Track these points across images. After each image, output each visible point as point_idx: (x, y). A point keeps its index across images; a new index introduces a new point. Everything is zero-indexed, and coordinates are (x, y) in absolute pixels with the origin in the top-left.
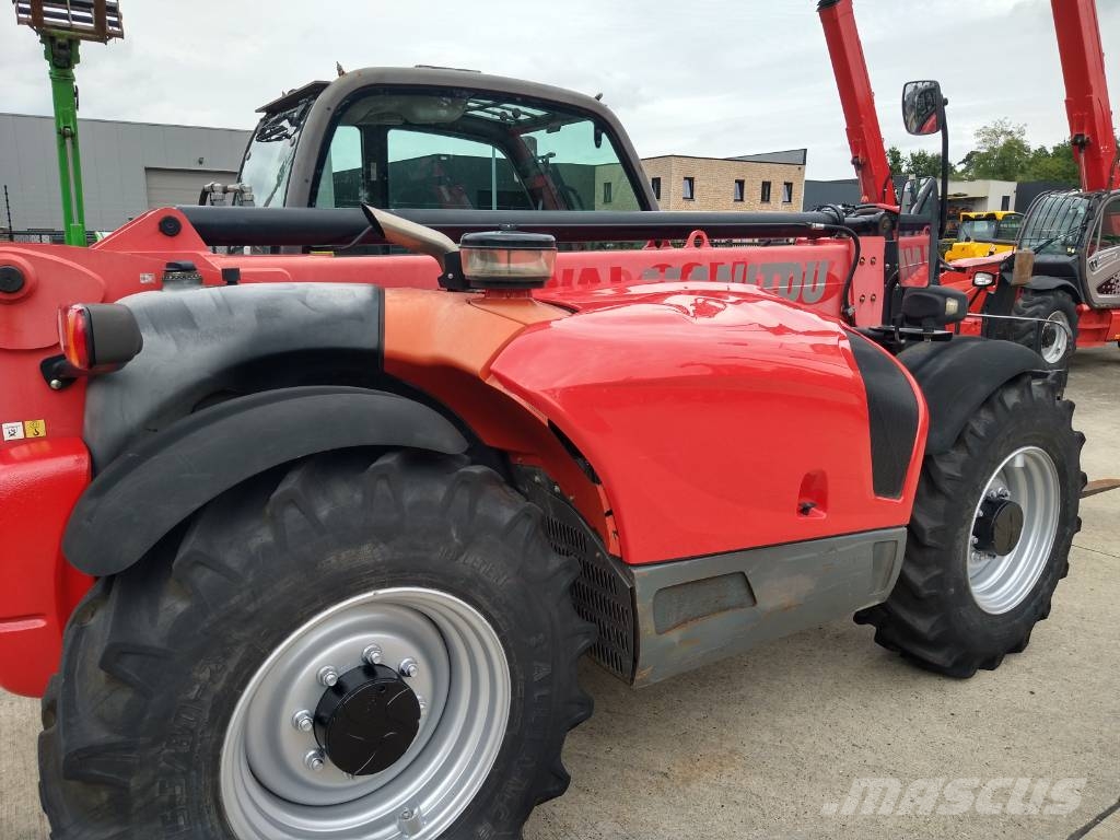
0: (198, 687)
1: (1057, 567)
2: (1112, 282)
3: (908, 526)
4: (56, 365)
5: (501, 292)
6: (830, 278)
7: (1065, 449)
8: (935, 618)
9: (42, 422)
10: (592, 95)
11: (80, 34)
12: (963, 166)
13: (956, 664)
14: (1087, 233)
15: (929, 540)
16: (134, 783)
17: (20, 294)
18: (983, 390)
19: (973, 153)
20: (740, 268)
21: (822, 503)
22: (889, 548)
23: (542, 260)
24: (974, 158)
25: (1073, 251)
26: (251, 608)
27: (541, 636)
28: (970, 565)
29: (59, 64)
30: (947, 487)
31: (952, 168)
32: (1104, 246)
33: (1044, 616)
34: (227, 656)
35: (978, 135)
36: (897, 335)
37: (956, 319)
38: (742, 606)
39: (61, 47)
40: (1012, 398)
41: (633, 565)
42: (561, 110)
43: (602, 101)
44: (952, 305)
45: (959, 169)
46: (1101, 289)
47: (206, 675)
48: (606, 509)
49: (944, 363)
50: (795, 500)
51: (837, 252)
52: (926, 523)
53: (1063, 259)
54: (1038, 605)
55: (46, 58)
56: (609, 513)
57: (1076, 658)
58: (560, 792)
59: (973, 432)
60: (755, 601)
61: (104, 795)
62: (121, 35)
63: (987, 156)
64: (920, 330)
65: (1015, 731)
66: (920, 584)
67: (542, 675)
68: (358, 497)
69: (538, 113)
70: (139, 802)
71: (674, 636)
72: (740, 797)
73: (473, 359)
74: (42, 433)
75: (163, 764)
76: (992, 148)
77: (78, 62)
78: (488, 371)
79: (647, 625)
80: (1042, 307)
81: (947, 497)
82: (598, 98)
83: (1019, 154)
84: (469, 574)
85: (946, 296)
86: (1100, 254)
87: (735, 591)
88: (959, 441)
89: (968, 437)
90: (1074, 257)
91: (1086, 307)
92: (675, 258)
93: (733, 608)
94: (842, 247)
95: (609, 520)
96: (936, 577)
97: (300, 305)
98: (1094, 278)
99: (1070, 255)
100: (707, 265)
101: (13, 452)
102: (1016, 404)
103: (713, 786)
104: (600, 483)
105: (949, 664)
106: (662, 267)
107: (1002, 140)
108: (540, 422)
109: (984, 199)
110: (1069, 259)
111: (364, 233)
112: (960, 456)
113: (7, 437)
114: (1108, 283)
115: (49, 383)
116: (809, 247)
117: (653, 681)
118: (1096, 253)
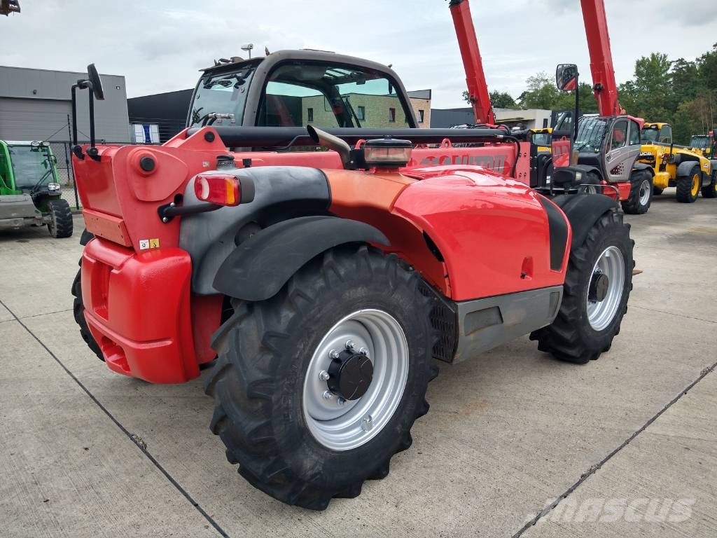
0: (298, 352)
1: (622, 309)
2: (618, 167)
3: (563, 285)
4: (166, 209)
5: (385, 169)
6: (506, 164)
7: (626, 248)
8: (573, 332)
9: (157, 240)
10: (387, 65)
12: (520, 101)
13: (582, 356)
14: (605, 139)
15: (572, 293)
16: (274, 398)
17: (153, 172)
18: (594, 217)
19: (525, 93)
20: (465, 159)
21: (530, 273)
22: (556, 295)
23: (405, 153)
24: (526, 95)
25: (598, 150)
26: (319, 316)
27: (422, 334)
28: (588, 307)
30: (579, 266)
31: (513, 102)
32: (615, 147)
33: (617, 333)
34: (309, 338)
35: (528, 82)
36: (551, 192)
37: (579, 183)
38: (497, 323)
40: (605, 222)
41: (457, 301)
42: (363, 72)
43: (391, 68)
44: (578, 176)
45: (518, 102)
46: (613, 172)
47: (302, 347)
48: (445, 274)
49: (573, 205)
50: (519, 270)
51: (509, 150)
52: (570, 284)
53: (592, 155)
54: (614, 328)
56: (447, 276)
57: (634, 353)
58: (426, 412)
59: (590, 239)
60: (502, 321)
61: (260, 404)
62: (18, 10)
63: (533, 95)
64: (563, 189)
65: (614, 384)
66: (567, 315)
67: (422, 353)
68: (354, 265)
69: (348, 72)
70: (276, 407)
71: (472, 337)
72: (495, 419)
73: (384, 202)
74: (158, 246)
75: (285, 389)
76: (536, 90)
78: (393, 207)
79: (462, 330)
81: (579, 271)
82: (390, 66)
83: (552, 93)
84: (396, 303)
85: (576, 171)
86: (612, 152)
87: (495, 317)
88: (584, 243)
89: (588, 241)
90: (598, 154)
91: (605, 182)
92: (436, 153)
93: (494, 324)
94: (511, 147)
95: (446, 280)
96: (574, 311)
97: (289, 177)
98: (609, 165)
99: (596, 152)
100: (451, 157)
101: (144, 256)
102: (607, 225)
103: (480, 415)
104: (444, 261)
105: (579, 356)
106: (431, 158)
107: (542, 85)
108: (419, 231)
109: (533, 121)
110: (596, 155)
111: (293, 140)
112: (584, 250)
113: (142, 248)
114: (616, 168)
115: (162, 219)
116: (492, 148)
117: (461, 360)
118: (610, 151)
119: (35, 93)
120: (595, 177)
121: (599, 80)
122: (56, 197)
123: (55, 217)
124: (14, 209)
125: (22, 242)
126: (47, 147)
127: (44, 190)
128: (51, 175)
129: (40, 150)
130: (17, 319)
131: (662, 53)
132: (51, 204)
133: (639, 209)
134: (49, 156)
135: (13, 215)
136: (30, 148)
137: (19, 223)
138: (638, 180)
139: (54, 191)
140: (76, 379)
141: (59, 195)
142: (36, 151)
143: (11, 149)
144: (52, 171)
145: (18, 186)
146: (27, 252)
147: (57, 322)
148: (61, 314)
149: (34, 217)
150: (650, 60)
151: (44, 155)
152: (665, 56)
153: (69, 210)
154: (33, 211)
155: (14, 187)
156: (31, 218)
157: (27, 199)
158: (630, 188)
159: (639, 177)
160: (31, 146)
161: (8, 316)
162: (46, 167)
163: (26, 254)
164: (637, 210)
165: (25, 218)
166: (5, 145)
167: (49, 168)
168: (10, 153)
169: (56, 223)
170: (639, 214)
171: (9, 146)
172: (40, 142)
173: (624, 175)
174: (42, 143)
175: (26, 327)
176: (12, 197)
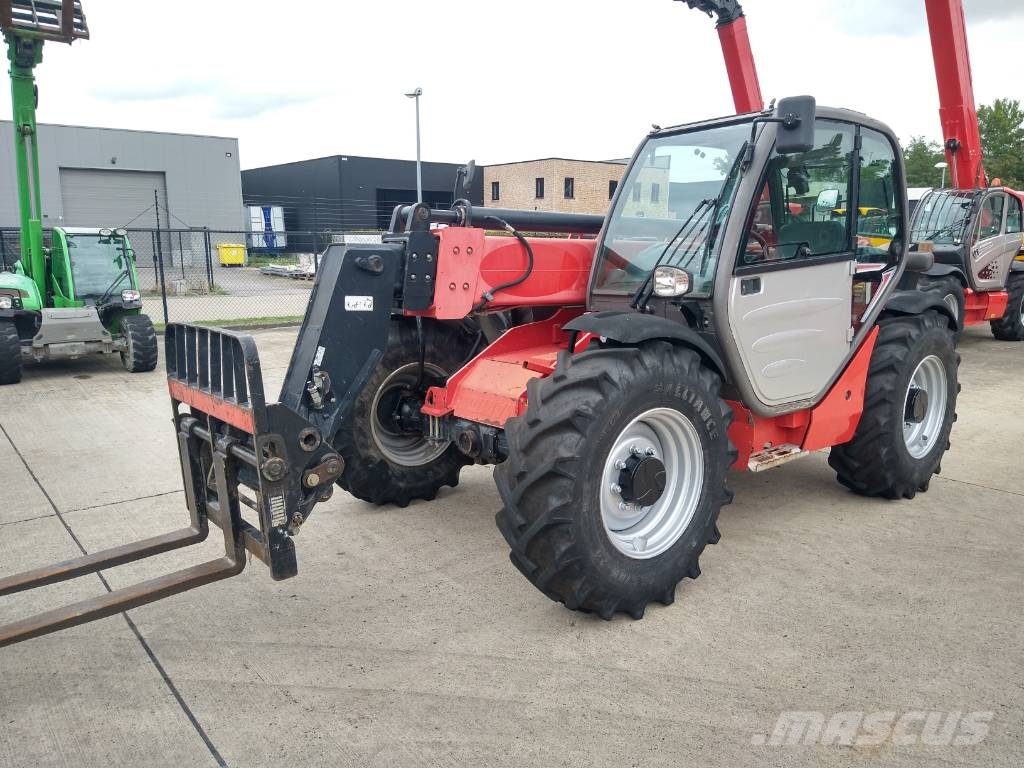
2: (990, 268)
11: (46, 34)
14: (970, 225)
25: (959, 241)
29: (20, 63)
39: (27, 46)
46: (981, 275)
53: (950, 248)
55: (9, 58)
62: (86, 37)
77: (41, 61)
80: (938, 291)
86: (980, 244)
90: (960, 247)
91: (970, 291)
98: (977, 264)
99: (957, 244)
110: (956, 248)
114: (986, 269)
118: (978, 243)
119: (114, 163)
120: (957, 283)
121: (955, 135)
122: (134, 311)
123: (131, 342)
124: (71, 328)
125: (80, 377)
126: (122, 236)
127: (115, 301)
128: (127, 279)
129: (112, 241)
130: (58, 514)
131: (1011, 99)
132: (126, 322)
133: (1020, 333)
134: (124, 250)
135: (70, 337)
136: (98, 239)
137: (77, 351)
138: (1019, 288)
139: (131, 302)
140: (141, 639)
141: (138, 309)
142: (107, 242)
143: (69, 239)
144: (128, 273)
145: (78, 294)
146: (87, 395)
147: (121, 520)
148: (129, 505)
149: (100, 341)
150: (993, 109)
151: (118, 249)
152: (1016, 104)
153: (152, 331)
154: (98, 331)
155: (72, 296)
156: (96, 342)
157: (90, 314)
158: (1007, 299)
159: (1019, 283)
160: (100, 235)
161: (45, 508)
162: (120, 268)
163: (84, 398)
164: (1016, 333)
165: (86, 342)
166: (62, 235)
167: (124, 268)
168: (69, 246)
169: (132, 350)
170: (1019, 340)
171: (67, 235)
172: (112, 230)
173: (999, 280)
174: (115, 231)
175: (70, 531)
176: (70, 311)
